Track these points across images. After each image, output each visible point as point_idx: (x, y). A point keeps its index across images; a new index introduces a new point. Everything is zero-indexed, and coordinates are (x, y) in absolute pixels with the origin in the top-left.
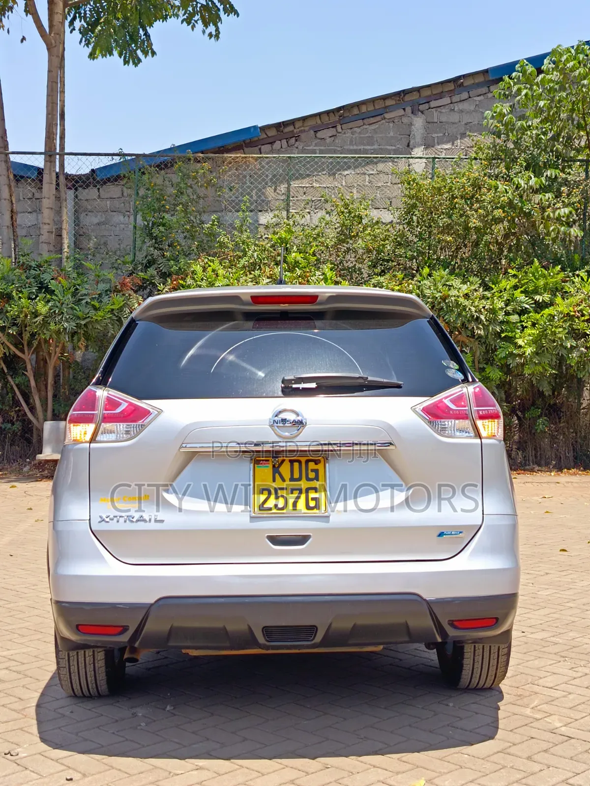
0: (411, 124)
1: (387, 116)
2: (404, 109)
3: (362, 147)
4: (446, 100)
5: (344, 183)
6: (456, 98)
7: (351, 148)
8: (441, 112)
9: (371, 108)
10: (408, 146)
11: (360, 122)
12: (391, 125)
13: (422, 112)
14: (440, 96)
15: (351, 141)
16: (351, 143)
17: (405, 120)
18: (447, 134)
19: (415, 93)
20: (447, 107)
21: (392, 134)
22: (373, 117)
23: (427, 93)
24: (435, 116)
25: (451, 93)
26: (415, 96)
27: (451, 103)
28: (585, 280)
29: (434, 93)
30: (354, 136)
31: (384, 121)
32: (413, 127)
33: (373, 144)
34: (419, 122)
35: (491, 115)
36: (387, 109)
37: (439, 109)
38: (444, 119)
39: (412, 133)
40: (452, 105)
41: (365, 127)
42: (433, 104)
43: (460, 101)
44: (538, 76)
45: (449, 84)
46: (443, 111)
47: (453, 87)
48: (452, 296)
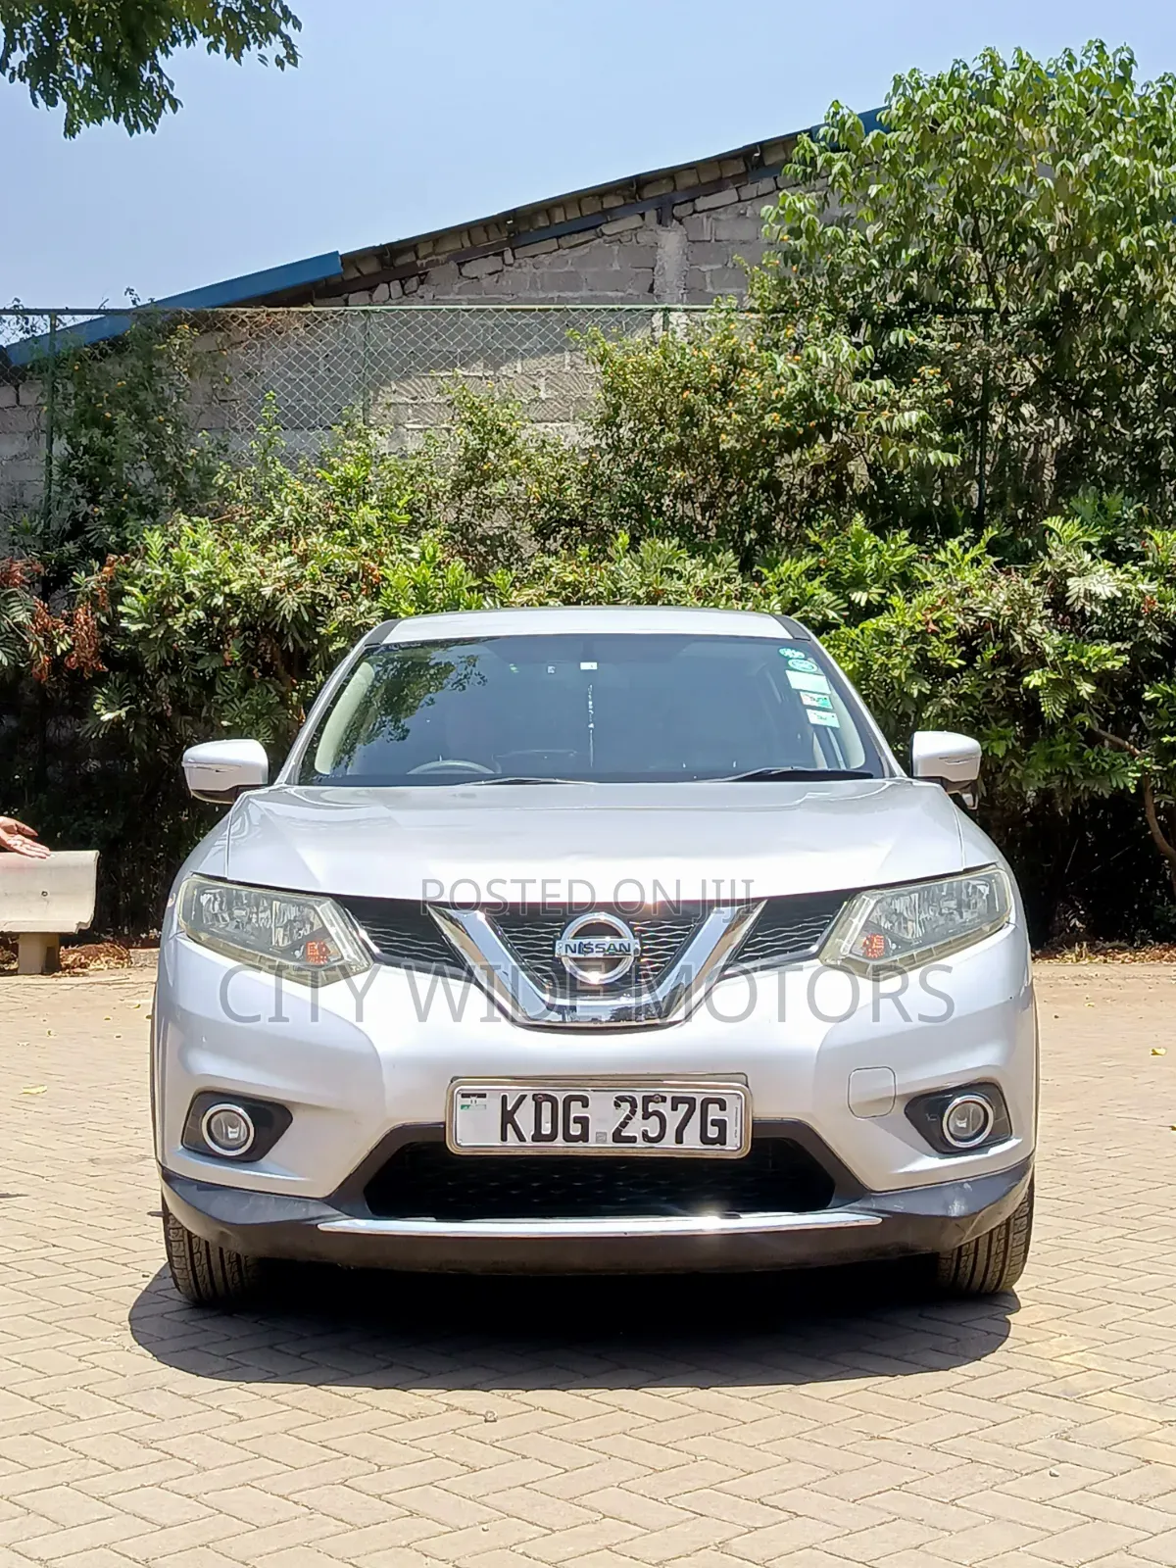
0: (655, 246)
1: (607, 229)
2: (643, 215)
3: (555, 294)
4: (728, 196)
5: (519, 370)
6: (749, 191)
7: (534, 295)
8: (717, 220)
9: (574, 214)
10: (651, 290)
11: (553, 244)
12: (616, 248)
13: (680, 221)
14: (717, 186)
15: (533, 283)
16: (533, 286)
17: (644, 238)
18: (730, 265)
19: (664, 182)
20: (730, 209)
21: (616, 267)
22: (578, 232)
23: (690, 180)
24: (706, 227)
25: (739, 180)
26: (664, 189)
27: (740, 201)
28: (959, 557)
29: (704, 180)
30: (538, 272)
31: (601, 240)
32: (660, 250)
33: (578, 288)
34: (671, 242)
35: (774, 215)
36: (608, 215)
37: (714, 214)
38: (723, 234)
39: (659, 263)
40: (740, 205)
41: (561, 252)
42: (702, 203)
43: (758, 196)
44: (867, 134)
45: (735, 162)
46: (723, 217)
47: (742, 169)
48: (671, 592)
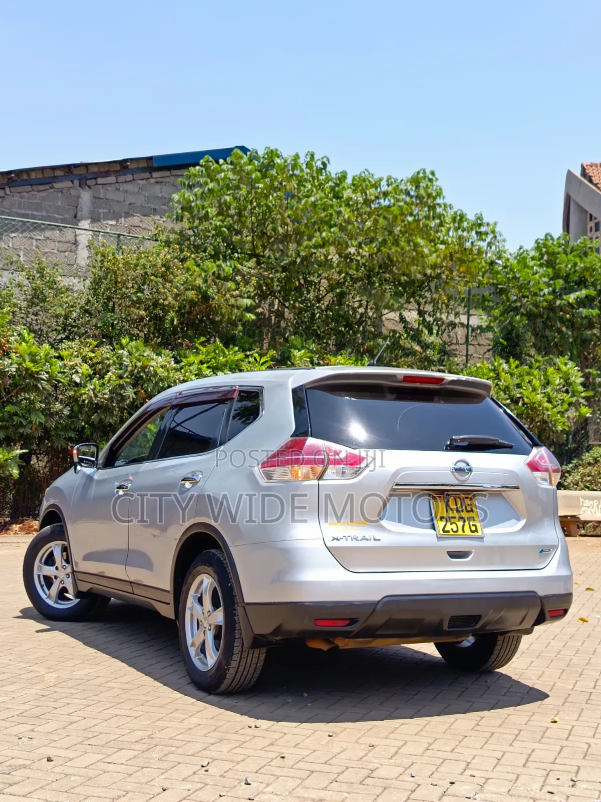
0: (79, 197)
1: (56, 185)
2: (72, 182)
3: (30, 212)
4: (112, 179)
5: (11, 245)
6: (122, 179)
7: (20, 211)
8: (107, 190)
9: (40, 176)
10: (75, 217)
11: (29, 188)
12: (60, 195)
13: (89, 187)
14: (106, 174)
15: (20, 204)
16: (20, 207)
17: (73, 192)
18: (112, 211)
19: (82, 168)
20: (112, 186)
21: (60, 203)
22: (41, 184)
23: (95, 169)
24: (102, 192)
25: (117, 173)
26: (83, 171)
27: (117, 182)
29: (101, 170)
30: (22, 201)
31: (52, 190)
32: (80, 200)
33: (41, 211)
34: (86, 196)
36: (55, 179)
37: (105, 187)
38: (109, 196)
39: (80, 206)
40: (117, 185)
41: (33, 192)
42: (100, 181)
43: (125, 182)
45: (115, 165)
46: (109, 189)
47: (118, 168)
